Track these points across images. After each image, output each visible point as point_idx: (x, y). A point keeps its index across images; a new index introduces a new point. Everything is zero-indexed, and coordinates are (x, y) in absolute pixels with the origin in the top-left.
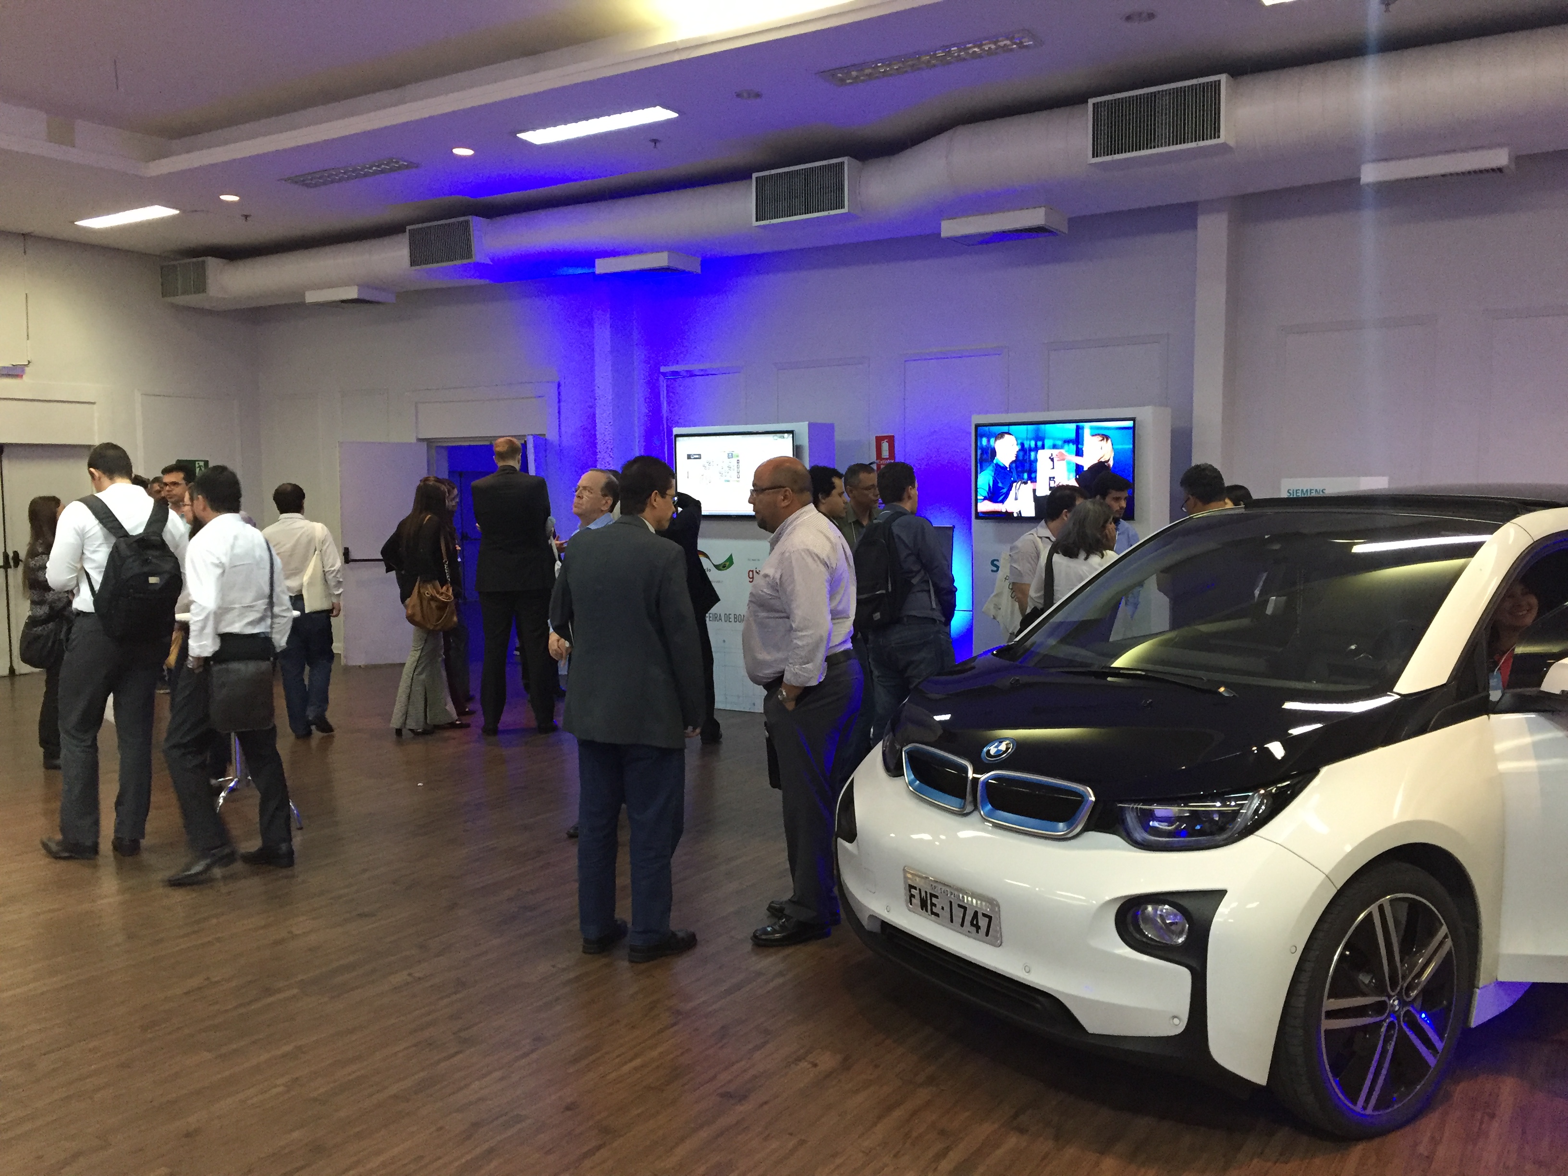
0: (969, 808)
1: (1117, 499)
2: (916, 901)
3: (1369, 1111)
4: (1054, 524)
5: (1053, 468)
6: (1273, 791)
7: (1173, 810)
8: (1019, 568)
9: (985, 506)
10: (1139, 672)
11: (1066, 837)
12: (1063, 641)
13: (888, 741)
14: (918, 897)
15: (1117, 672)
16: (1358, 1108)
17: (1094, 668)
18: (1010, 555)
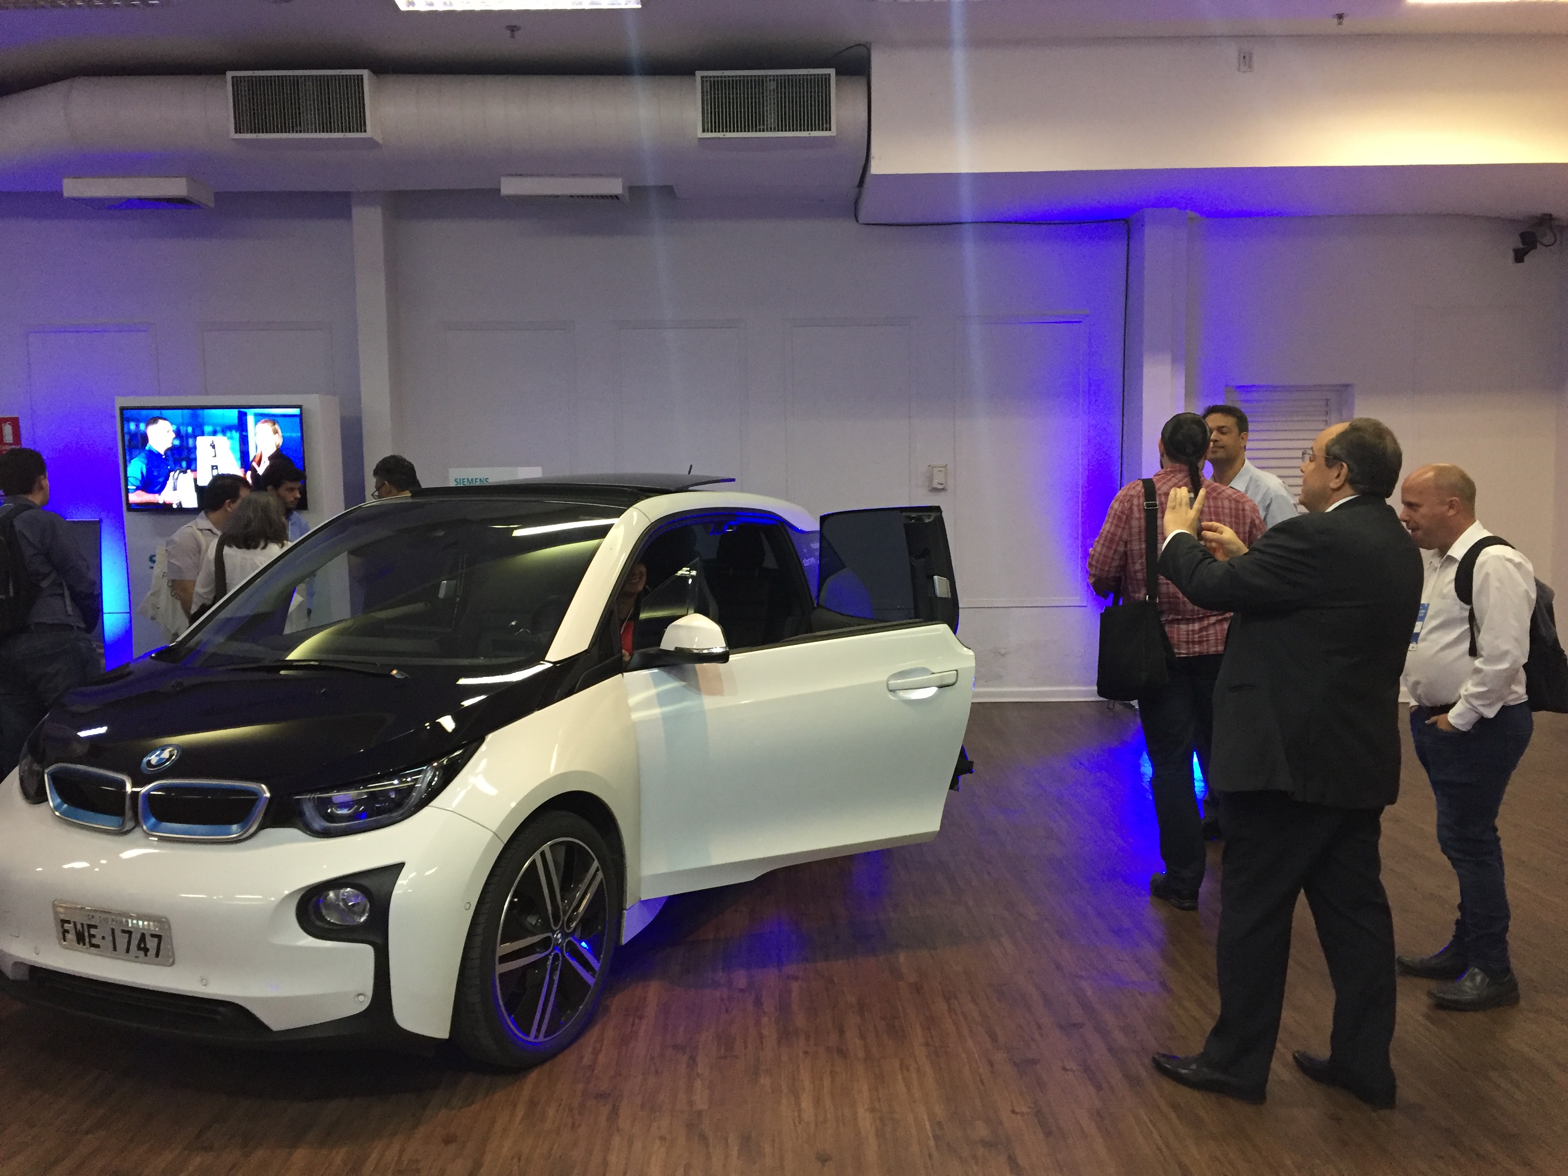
0: (129, 825)
1: (292, 489)
2: (71, 936)
3: (541, 1038)
4: (217, 515)
5: (215, 456)
6: (445, 762)
7: (351, 794)
8: (177, 563)
9: (136, 497)
10: (312, 663)
11: (241, 838)
12: (232, 638)
13: (26, 765)
14: (72, 932)
15: (290, 665)
16: (531, 1039)
17: (266, 663)
18: (167, 550)
